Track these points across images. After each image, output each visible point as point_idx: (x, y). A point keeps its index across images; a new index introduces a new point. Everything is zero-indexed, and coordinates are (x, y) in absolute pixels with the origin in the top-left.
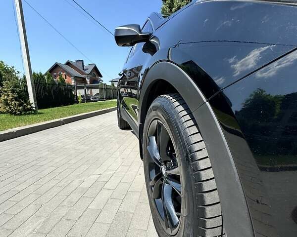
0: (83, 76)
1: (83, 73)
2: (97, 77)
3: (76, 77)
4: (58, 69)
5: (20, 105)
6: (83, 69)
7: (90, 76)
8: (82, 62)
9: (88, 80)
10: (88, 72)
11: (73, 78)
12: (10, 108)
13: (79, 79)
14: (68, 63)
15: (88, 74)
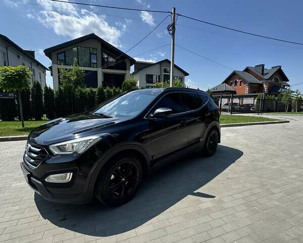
0: (261, 82)
3: (251, 84)
4: (234, 77)
6: (263, 74)
7: (270, 81)
8: (263, 66)
10: (266, 77)
11: (248, 84)
14: (247, 70)
15: (267, 80)
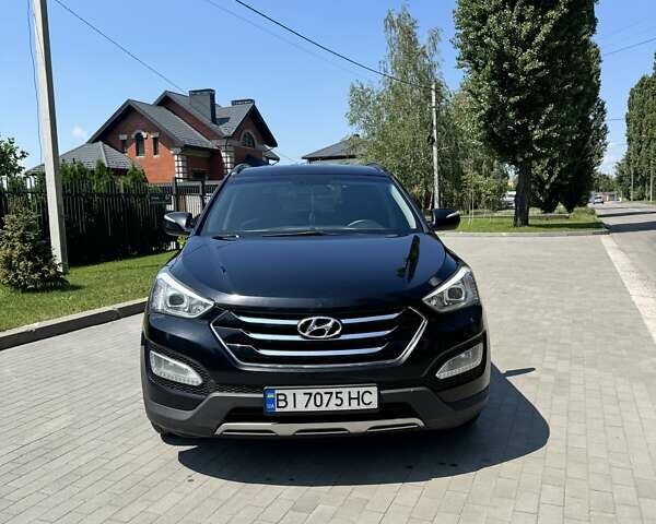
0: (212, 144)
1: (211, 135)
2: (259, 146)
3: (187, 150)
4: (131, 122)
5: (36, 269)
6: (214, 120)
7: (235, 143)
8: (211, 94)
9: (226, 158)
10: (227, 129)
11: (179, 150)
12: (16, 276)
13: (200, 155)
14: (166, 101)
15: (228, 138)
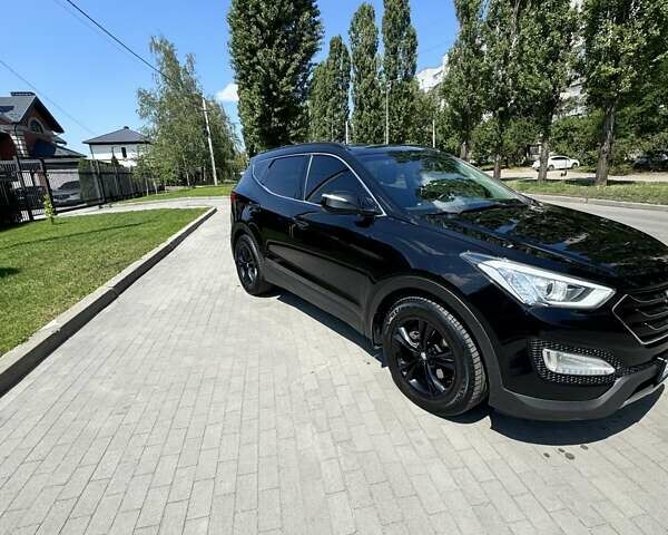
2: (46, 132)
7: (23, 128)
9: (17, 141)
10: (17, 115)
15: (16, 124)
